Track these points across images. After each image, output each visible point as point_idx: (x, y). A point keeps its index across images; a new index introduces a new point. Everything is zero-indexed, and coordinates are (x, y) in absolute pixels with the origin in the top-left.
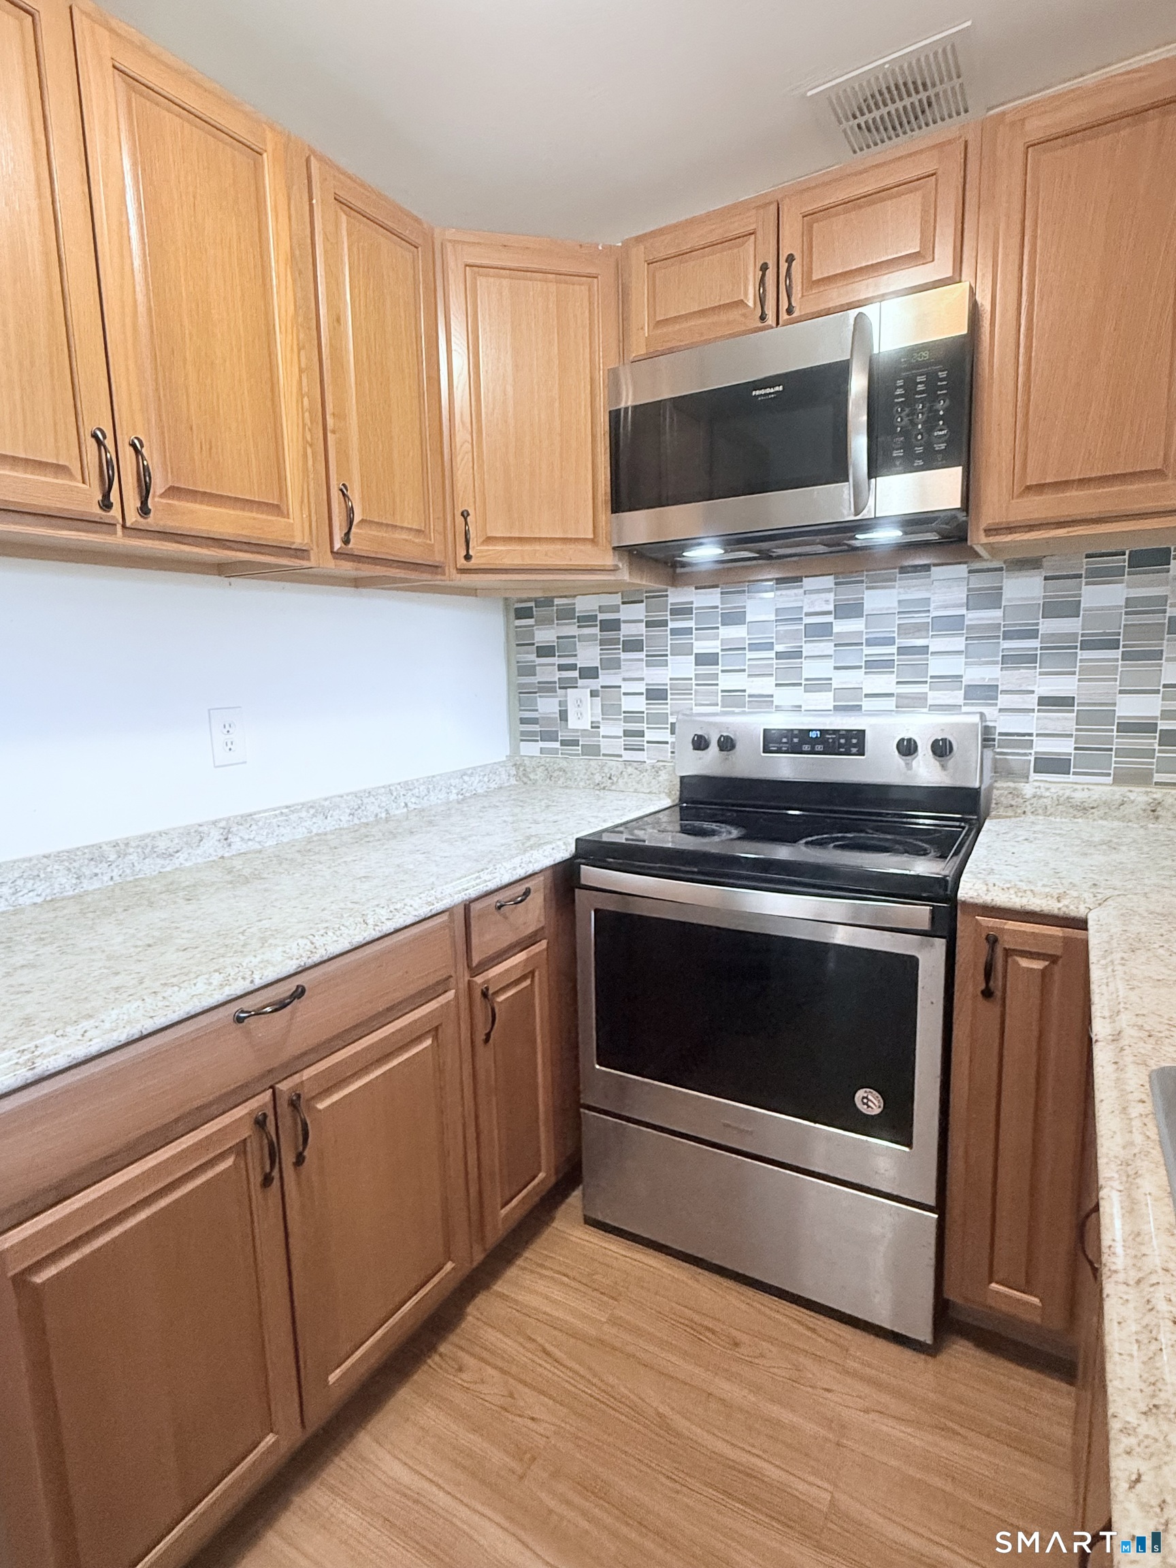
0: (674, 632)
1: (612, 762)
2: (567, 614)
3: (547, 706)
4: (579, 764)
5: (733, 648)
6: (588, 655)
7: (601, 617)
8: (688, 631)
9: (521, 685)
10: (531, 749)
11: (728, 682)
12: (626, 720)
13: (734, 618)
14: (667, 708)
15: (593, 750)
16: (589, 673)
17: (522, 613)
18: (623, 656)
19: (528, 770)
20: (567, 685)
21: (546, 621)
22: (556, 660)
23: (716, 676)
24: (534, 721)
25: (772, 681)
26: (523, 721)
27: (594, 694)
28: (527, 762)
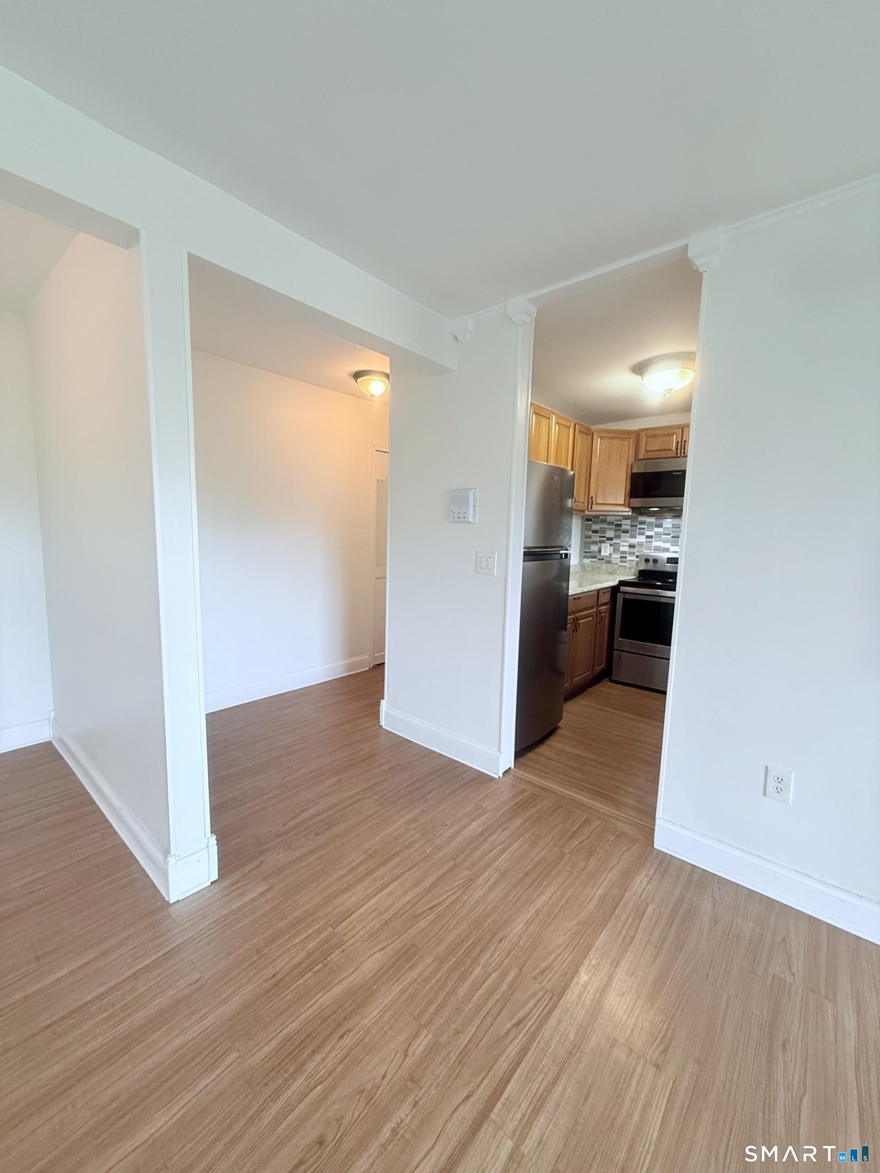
0: (639, 528)
1: (616, 566)
2: (604, 521)
3: (594, 548)
4: (604, 566)
5: (657, 534)
6: (610, 534)
7: (615, 523)
8: (644, 529)
9: (585, 541)
10: (587, 561)
11: (655, 544)
12: (621, 553)
13: (660, 526)
14: (635, 550)
15: (609, 562)
16: (611, 539)
17: (587, 520)
18: (622, 534)
19: (586, 567)
20: (601, 542)
21: (596, 523)
22: (599, 535)
23: (652, 542)
24: (589, 552)
25: (670, 544)
26: (585, 552)
27: (611, 545)
28: (585, 564)
